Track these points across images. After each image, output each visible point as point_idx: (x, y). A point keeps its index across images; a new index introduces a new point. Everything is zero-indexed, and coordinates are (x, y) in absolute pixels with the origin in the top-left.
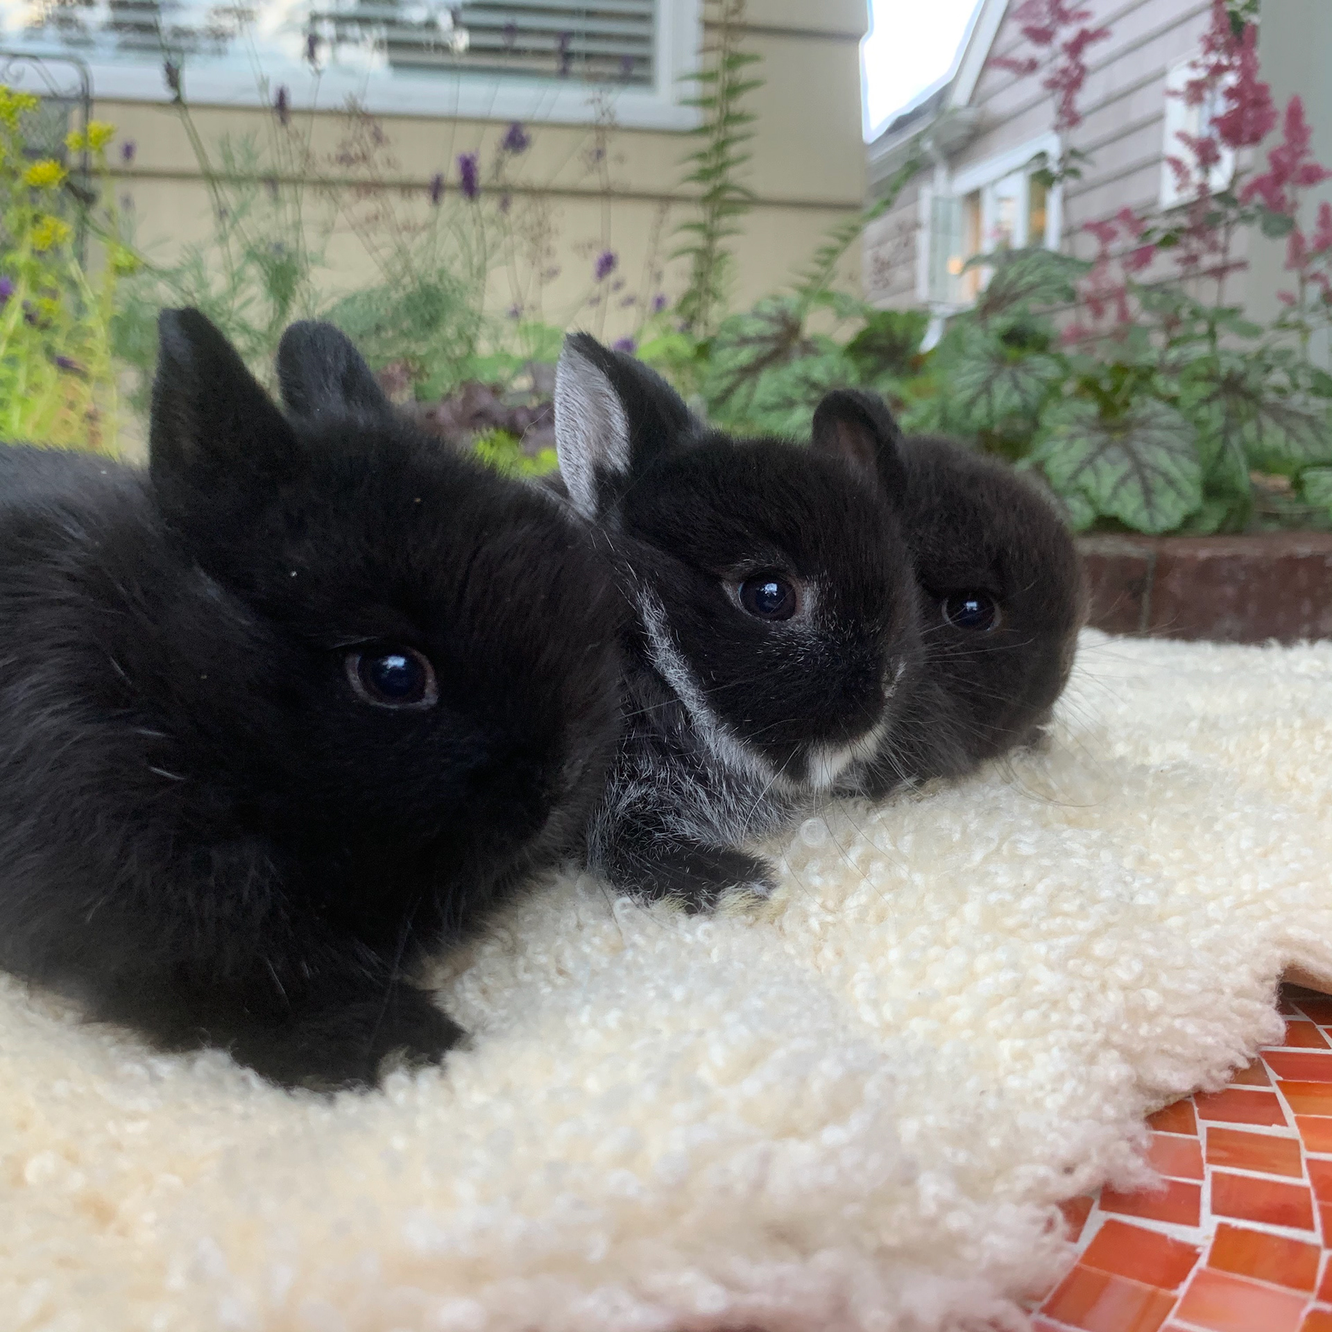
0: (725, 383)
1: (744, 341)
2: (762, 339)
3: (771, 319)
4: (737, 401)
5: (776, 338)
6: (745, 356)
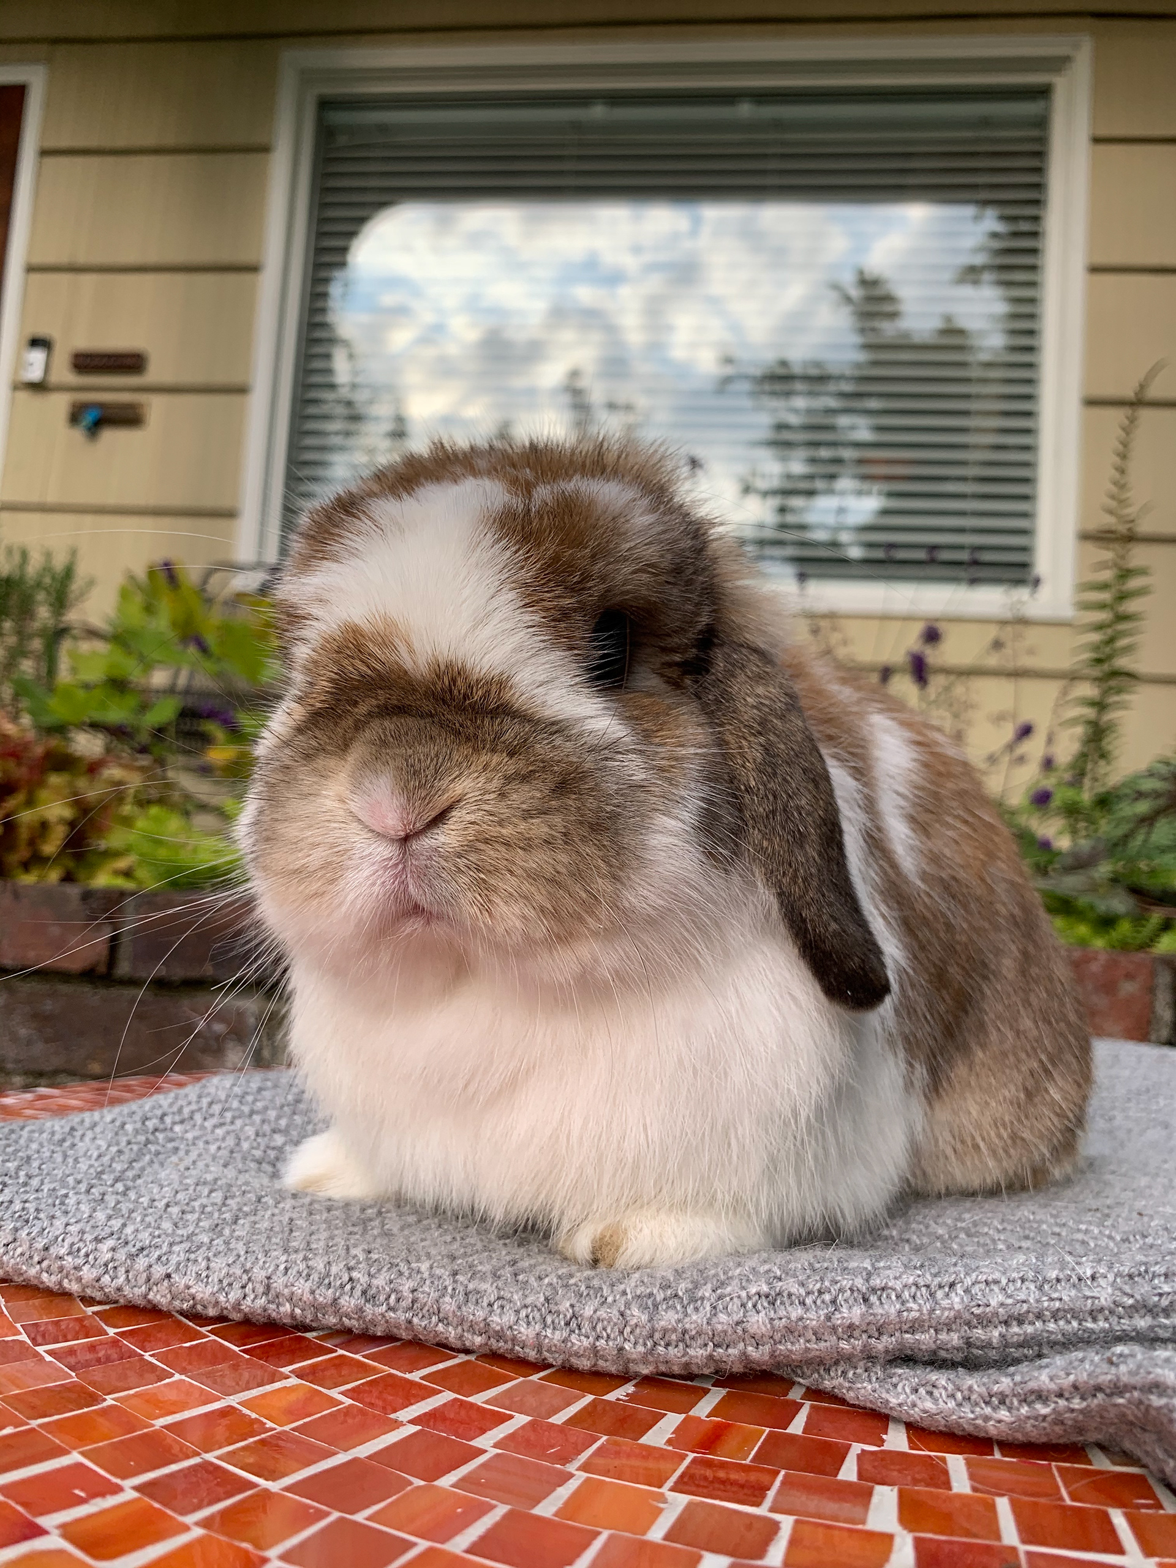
0: (1125, 829)
1: (1140, 795)
2: (1156, 794)
3: (1166, 779)
5: (1169, 793)
6: (1143, 807)
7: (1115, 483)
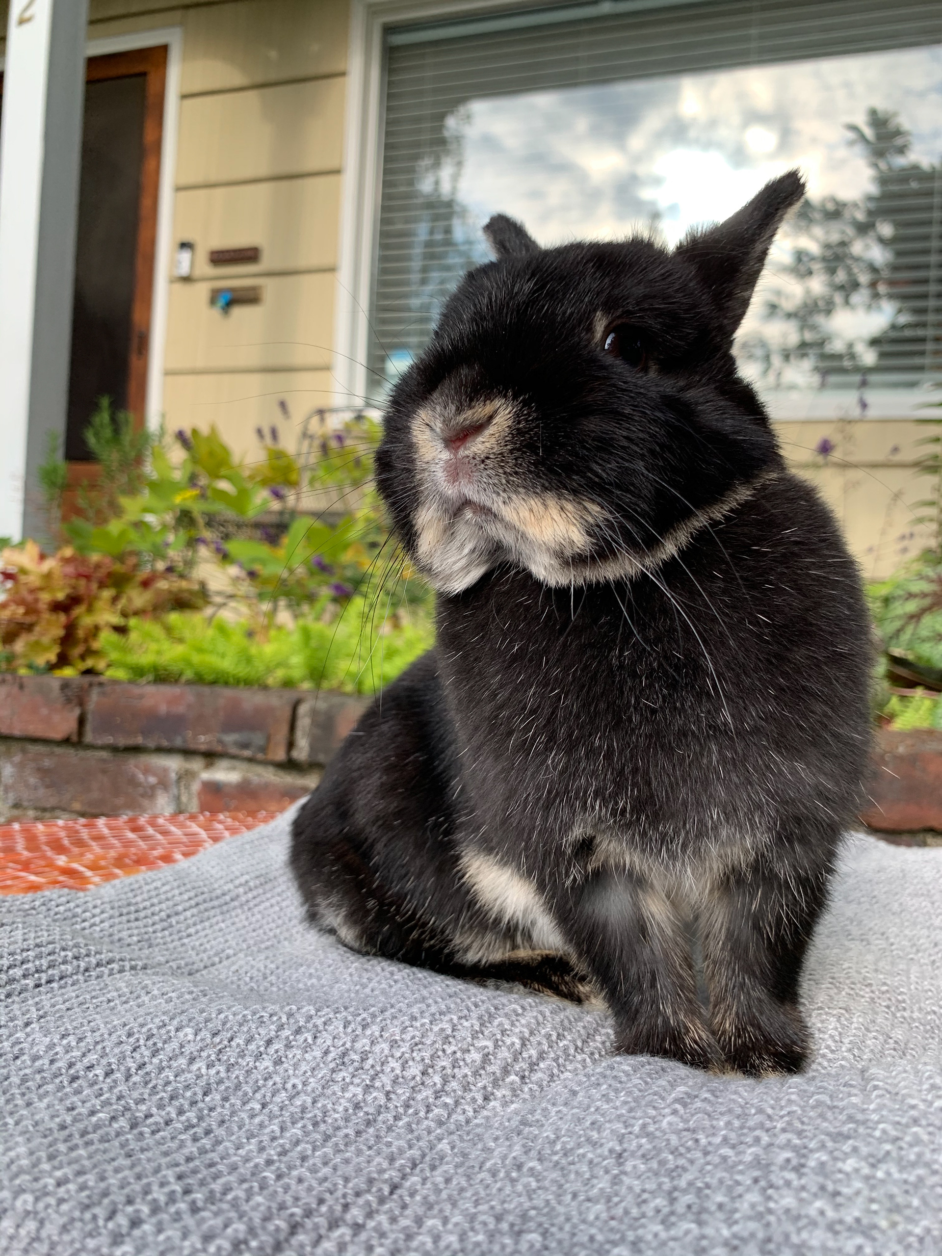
0: (897, 624)
1: (911, 596)
2: (924, 595)
3: (932, 581)
4: (906, 636)
5: (935, 594)
6: (911, 607)
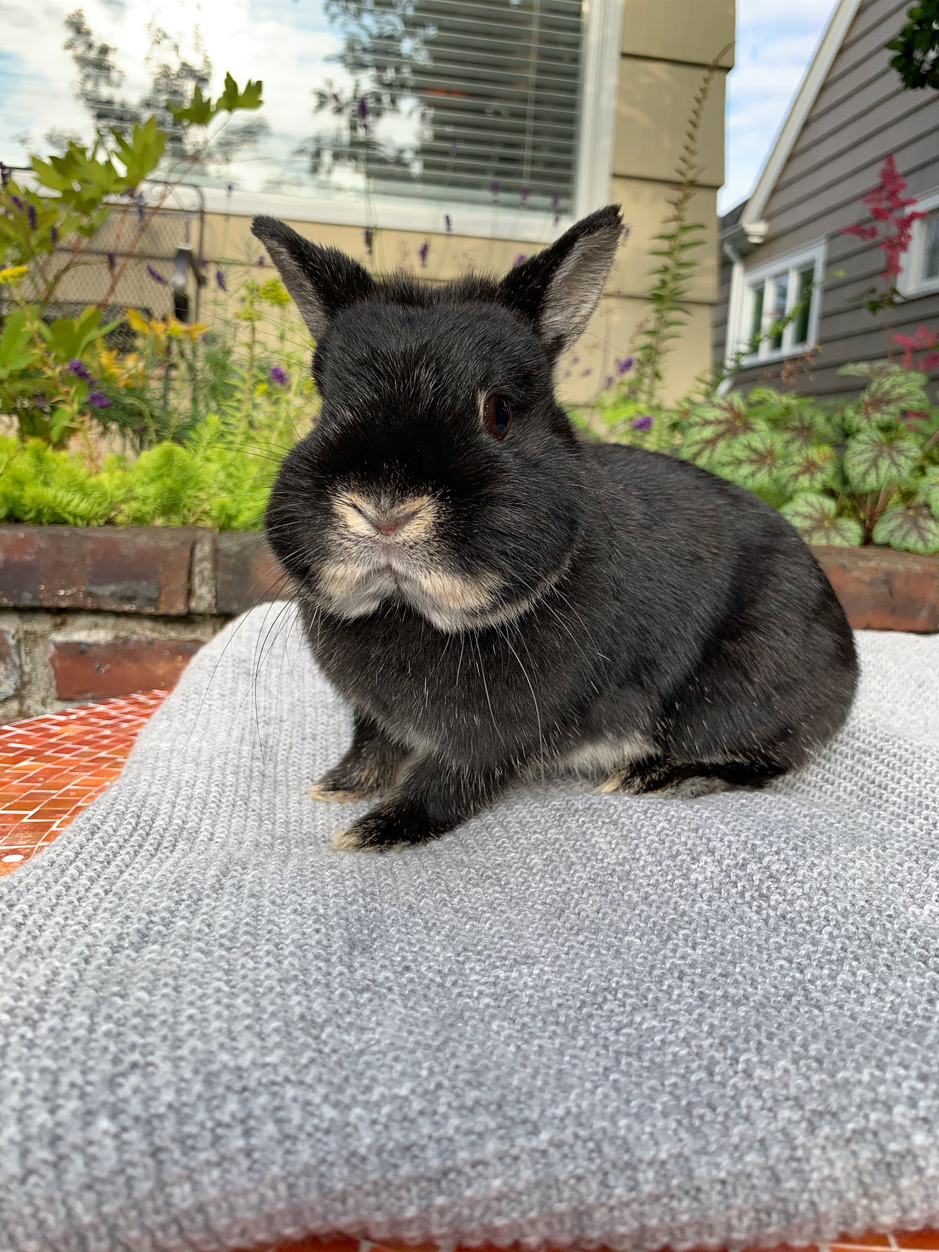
7: (687, 148)
